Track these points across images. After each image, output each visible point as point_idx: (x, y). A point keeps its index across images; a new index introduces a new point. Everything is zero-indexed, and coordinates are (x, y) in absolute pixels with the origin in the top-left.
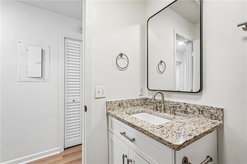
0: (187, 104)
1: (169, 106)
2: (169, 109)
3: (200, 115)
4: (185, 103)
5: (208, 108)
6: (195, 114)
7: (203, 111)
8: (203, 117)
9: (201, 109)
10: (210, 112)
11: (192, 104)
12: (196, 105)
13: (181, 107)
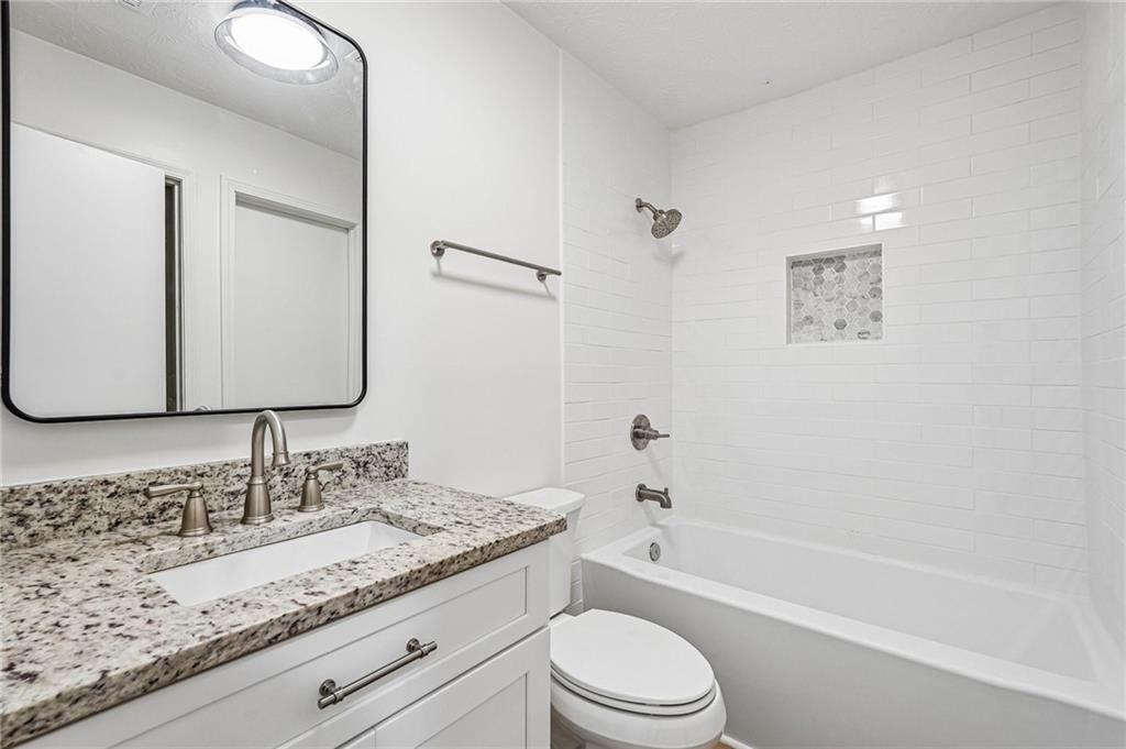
0: (319, 454)
1: (227, 490)
2: (225, 505)
3: (361, 481)
4: (308, 455)
5: (380, 450)
6: (344, 483)
7: (367, 463)
8: (367, 484)
9: (363, 459)
10: (384, 460)
11: (337, 449)
12: (347, 450)
13: (293, 474)
